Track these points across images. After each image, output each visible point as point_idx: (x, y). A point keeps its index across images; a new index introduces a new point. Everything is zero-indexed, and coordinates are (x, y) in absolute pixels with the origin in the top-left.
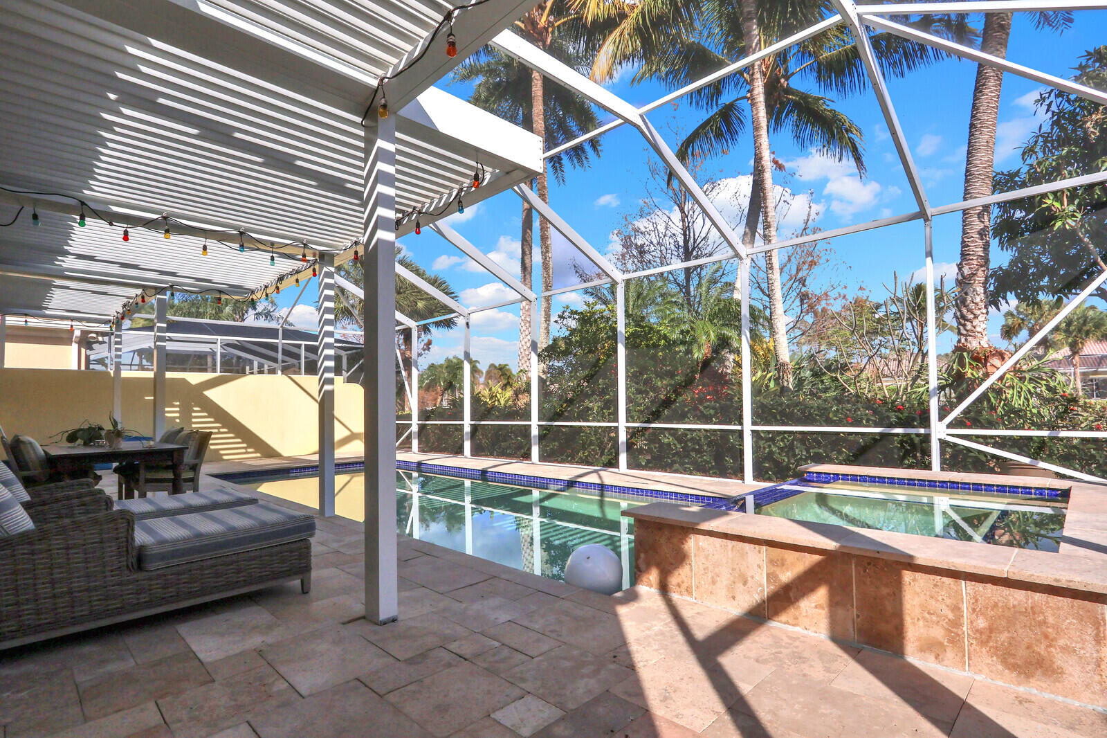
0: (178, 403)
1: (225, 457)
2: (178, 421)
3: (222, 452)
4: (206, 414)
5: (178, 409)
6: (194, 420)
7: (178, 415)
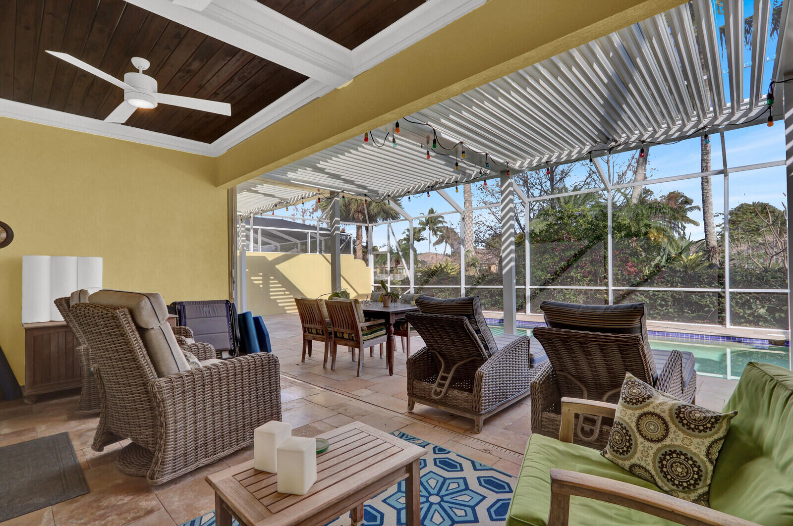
0: (261, 274)
1: (288, 312)
2: (261, 286)
3: (286, 308)
4: (277, 281)
5: (261, 278)
6: (271, 290)
7: (261, 282)
